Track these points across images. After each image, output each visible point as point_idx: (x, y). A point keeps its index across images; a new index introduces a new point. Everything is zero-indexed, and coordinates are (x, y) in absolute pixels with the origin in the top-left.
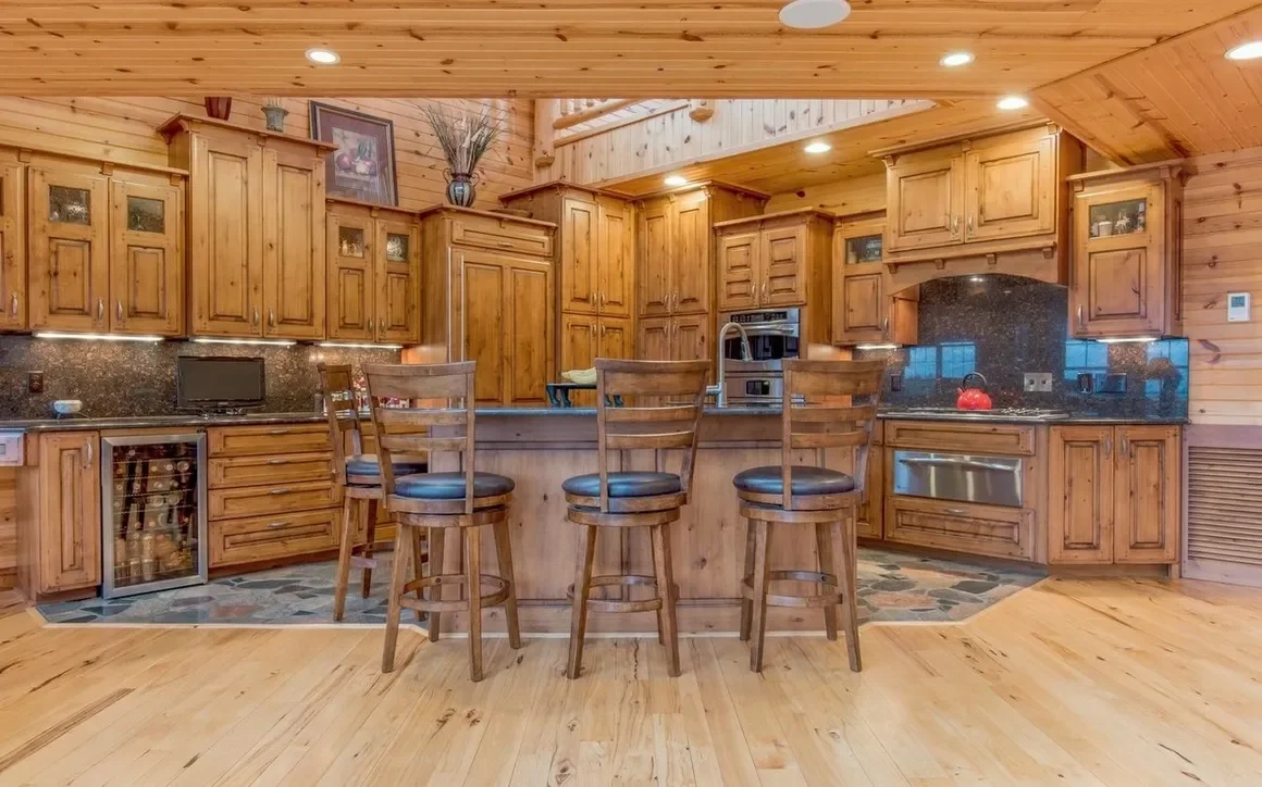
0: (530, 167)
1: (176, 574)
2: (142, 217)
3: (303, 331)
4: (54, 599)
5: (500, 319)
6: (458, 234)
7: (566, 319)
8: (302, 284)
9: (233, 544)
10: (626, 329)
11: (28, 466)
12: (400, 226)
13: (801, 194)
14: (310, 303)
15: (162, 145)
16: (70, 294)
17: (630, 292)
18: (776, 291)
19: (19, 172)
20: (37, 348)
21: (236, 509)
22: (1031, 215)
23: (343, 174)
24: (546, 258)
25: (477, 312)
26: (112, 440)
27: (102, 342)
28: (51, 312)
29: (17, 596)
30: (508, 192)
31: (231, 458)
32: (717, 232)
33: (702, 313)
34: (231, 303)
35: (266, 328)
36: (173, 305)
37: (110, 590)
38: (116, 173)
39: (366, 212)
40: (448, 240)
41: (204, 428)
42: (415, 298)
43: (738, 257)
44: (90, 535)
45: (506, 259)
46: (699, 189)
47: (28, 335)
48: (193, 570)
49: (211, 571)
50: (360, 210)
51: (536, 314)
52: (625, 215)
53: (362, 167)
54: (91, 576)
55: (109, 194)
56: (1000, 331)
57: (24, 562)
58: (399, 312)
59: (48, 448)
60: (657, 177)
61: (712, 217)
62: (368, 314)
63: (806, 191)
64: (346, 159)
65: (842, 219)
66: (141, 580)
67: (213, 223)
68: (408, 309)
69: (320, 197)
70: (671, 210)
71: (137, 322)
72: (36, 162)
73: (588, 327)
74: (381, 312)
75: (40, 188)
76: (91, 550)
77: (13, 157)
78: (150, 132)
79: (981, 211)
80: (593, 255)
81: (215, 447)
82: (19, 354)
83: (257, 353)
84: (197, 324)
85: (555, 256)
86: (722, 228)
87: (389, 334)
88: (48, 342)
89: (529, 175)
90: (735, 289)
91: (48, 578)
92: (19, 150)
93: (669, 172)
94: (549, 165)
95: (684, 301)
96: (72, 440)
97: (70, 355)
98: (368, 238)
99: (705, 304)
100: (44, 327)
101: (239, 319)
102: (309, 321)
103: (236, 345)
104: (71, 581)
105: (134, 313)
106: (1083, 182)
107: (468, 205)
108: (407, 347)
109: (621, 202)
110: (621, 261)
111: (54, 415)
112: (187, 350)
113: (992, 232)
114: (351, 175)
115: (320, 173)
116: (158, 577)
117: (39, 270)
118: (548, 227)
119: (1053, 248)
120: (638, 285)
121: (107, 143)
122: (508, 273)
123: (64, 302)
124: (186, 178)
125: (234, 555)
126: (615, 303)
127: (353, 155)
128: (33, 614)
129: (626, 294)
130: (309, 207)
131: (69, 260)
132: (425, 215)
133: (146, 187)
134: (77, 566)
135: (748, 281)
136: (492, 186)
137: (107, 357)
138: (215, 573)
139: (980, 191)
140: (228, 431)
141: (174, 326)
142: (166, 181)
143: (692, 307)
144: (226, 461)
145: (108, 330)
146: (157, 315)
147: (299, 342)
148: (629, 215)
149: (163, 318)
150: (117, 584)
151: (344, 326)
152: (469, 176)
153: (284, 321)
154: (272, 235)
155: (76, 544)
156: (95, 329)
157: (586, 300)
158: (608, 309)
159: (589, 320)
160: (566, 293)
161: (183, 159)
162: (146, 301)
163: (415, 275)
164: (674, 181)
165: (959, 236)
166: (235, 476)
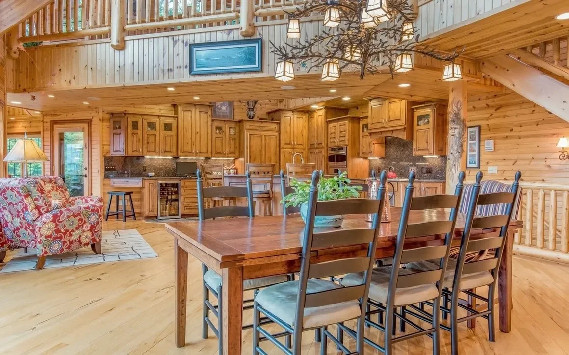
0: (277, 103)
1: (174, 215)
2: (168, 127)
3: (206, 155)
4: (148, 218)
5: (261, 151)
6: (248, 127)
7: (282, 150)
8: (205, 142)
9: (187, 209)
10: (304, 153)
11: (143, 188)
12: (233, 125)
13: (357, 108)
14: (207, 148)
15: (172, 108)
16: (152, 147)
17: (305, 141)
18: (341, 141)
19: (141, 120)
20: (145, 160)
21: (187, 200)
22: (400, 119)
23: (218, 111)
24: (277, 132)
25: (253, 149)
26: (160, 182)
27: (159, 159)
28: (148, 152)
29: (141, 218)
30: (270, 111)
31: (186, 187)
32: (328, 122)
33: (323, 147)
34: (187, 148)
35: (196, 154)
36: (174, 149)
37: (160, 217)
38: (162, 118)
39: (223, 122)
40: (245, 129)
41: (180, 180)
42: (237, 145)
43: (332, 130)
44: (155, 204)
45: (263, 133)
46: (322, 109)
47: (143, 157)
48: (178, 215)
49: (182, 215)
50: (221, 121)
51: (273, 149)
52: (304, 117)
53: (224, 108)
54: (155, 213)
55: (159, 123)
56: (404, 153)
57: (142, 211)
58: (232, 149)
59: (147, 183)
60: (309, 106)
61: (326, 117)
62: (224, 150)
63: (359, 107)
64: (219, 107)
65: (362, 118)
66: (166, 216)
67: (183, 128)
68: (235, 147)
69: (210, 119)
70: (316, 115)
71: (166, 154)
72: (145, 117)
73: (290, 152)
74: (227, 150)
75: (145, 123)
76: (155, 207)
77: (140, 116)
78: (170, 105)
79: (389, 118)
80: (292, 130)
81: (183, 185)
82: (142, 162)
83: (195, 161)
84: (179, 154)
85: (279, 131)
86: (329, 121)
87: (230, 155)
88: (147, 158)
89: (276, 105)
90: (332, 140)
91: (147, 213)
92: (142, 115)
93: (312, 105)
94: (282, 101)
95: (319, 144)
96: (152, 181)
97: (152, 162)
98: (223, 129)
99: (324, 145)
100: (147, 155)
101: (189, 152)
102: (207, 152)
103: (190, 159)
104: (151, 214)
105: (165, 151)
106: (416, 108)
107: (252, 118)
108: (236, 159)
109: (303, 113)
110: (302, 131)
111: (148, 176)
112: (179, 160)
113: (392, 124)
114: (221, 111)
115: (210, 113)
116: (170, 215)
117: (145, 142)
118: (277, 123)
119: (405, 129)
120: (308, 139)
121: (160, 109)
122: (263, 137)
123: (150, 150)
124: (177, 117)
125: (187, 212)
126: (300, 144)
127: (221, 105)
128: (144, 221)
129: (304, 142)
130: (207, 122)
131: (151, 139)
132: (240, 121)
133: (168, 120)
134: (152, 211)
135: (345, 136)
136: (264, 109)
137: (160, 162)
138: (183, 216)
139: (389, 111)
140: (186, 181)
141: (174, 155)
142: (173, 118)
143: (321, 146)
144: (185, 188)
145: (160, 156)
146: (170, 152)
147: (206, 158)
148: (305, 117)
149: (171, 152)
150: (161, 216)
151: (217, 153)
152: (253, 109)
153: (201, 153)
154: (197, 130)
155: (152, 206)
156: (156, 155)
157: (290, 144)
158: (297, 146)
159: (290, 150)
160: (282, 142)
161: (176, 112)
162: (168, 149)
163: (237, 138)
164: (315, 107)
165: (385, 125)
166: (187, 192)
